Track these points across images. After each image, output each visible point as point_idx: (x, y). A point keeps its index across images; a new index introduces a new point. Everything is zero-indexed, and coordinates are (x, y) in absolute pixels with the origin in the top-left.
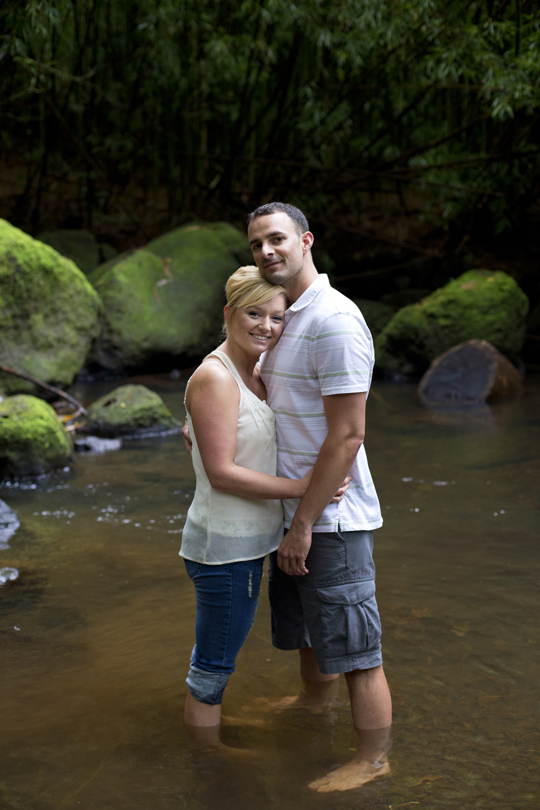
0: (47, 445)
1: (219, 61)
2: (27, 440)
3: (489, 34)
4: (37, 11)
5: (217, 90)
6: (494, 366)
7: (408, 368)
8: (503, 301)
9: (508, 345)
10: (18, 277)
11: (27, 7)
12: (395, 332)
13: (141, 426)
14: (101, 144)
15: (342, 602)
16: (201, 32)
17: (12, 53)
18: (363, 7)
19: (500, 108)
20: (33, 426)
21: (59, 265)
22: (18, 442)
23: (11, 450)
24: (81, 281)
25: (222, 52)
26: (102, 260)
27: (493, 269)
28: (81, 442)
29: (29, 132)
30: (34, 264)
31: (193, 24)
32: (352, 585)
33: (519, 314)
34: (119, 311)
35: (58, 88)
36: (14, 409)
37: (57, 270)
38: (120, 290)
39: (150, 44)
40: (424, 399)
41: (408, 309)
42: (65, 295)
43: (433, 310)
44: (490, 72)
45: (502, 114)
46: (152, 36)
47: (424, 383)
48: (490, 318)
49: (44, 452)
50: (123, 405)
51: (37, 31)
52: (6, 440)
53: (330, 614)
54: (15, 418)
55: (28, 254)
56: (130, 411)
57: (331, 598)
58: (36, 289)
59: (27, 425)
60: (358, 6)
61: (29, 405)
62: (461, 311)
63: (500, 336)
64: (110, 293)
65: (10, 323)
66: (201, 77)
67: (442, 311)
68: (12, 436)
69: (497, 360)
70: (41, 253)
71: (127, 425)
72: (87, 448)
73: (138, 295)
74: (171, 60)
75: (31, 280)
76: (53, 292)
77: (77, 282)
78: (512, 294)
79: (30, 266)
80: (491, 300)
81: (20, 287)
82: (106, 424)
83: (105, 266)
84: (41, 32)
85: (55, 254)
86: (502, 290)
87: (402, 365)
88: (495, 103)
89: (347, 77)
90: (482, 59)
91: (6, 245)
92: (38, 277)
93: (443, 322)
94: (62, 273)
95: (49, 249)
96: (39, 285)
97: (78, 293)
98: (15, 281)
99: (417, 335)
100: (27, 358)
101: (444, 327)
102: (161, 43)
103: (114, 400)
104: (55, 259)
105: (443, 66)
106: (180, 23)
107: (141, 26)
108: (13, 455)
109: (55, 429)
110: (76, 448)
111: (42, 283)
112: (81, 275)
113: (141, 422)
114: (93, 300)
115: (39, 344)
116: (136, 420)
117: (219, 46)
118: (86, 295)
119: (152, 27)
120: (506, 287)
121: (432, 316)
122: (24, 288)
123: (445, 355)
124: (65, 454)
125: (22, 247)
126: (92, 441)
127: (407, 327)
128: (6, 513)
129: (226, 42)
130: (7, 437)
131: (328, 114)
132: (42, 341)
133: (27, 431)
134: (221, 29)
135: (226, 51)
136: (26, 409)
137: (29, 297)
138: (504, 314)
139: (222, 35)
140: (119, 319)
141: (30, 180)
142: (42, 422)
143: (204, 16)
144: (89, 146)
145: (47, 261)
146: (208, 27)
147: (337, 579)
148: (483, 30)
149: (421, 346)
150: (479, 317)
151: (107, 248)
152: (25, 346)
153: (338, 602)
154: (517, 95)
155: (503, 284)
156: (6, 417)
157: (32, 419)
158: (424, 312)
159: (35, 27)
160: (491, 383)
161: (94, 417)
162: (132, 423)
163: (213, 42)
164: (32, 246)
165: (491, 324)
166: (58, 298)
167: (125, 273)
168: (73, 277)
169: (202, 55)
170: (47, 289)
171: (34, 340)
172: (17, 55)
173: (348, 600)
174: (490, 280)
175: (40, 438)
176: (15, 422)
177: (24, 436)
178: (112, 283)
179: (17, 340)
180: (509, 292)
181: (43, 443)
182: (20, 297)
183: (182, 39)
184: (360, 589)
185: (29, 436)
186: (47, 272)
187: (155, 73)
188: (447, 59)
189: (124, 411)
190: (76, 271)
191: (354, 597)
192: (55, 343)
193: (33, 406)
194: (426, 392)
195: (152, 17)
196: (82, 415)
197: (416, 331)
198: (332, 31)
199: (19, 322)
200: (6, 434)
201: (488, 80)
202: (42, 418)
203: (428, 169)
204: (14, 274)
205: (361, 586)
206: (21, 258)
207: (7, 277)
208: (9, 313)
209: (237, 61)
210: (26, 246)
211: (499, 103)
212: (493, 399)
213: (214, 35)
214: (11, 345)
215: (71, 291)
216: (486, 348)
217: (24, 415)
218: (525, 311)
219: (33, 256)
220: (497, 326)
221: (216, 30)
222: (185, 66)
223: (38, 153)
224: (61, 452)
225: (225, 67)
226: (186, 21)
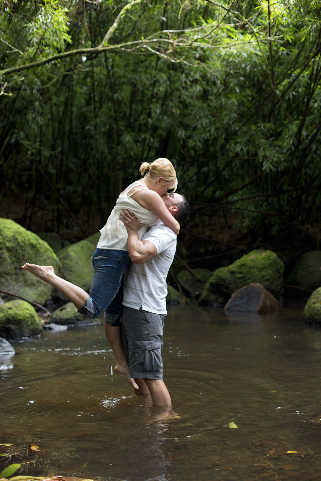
0: (30, 323)
1: (127, 146)
2: (20, 319)
3: (261, 129)
4: (32, 118)
5: (127, 161)
6: (263, 295)
7: (221, 300)
8: (270, 265)
9: (273, 287)
10: (18, 248)
11: (27, 116)
12: (214, 281)
13: (78, 320)
14: (65, 189)
15: (144, 348)
16: (119, 130)
17: (19, 138)
18: (200, 118)
19: (266, 166)
20: (23, 313)
21: (39, 243)
22: (15, 320)
23: (12, 324)
24: (51, 252)
25: (129, 141)
26: (63, 246)
27: (266, 249)
28: (47, 326)
29: (27, 185)
30: (27, 242)
31: (115, 126)
32: (150, 342)
33: (279, 272)
34: (70, 271)
35: (42, 160)
36: (14, 305)
37: (38, 246)
38: (71, 260)
39: (92, 137)
40: (227, 313)
41: (221, 269)
42: (42, 259)
43: (233, 269)
44: (262, 148)
45: (268, 169)
46: (93, 133)
47: (227, 306)
48: (263, 273)
49: (29, 325)
50: (69, 310)
51: (32, 127)
52: (10, 319)
53: (138, 352)
54: (15, 309)
55: (24, 237)
56: (73, 312)
57: (140, 346)
58: (28, 255)
59: (20, 312)
60: (198, 117)
61: (21, 304)
62: (248, 270)
63: (268, 283)
64: (66, 262)
65: (14, 272)
66: (118, 154)
67: (238, 270)
68: (13, 317)
69: (264, 293)
70: (30, 237)
71: (71, 319)
72: (50, 329)
73: (81, 263)
74: (102, 145)
75: (25, 250)
76: (36, 257)
77: (49, 252)
78: (275, 261)
79: (24, 243)
80: (264, 264)
81: (19, 253)
82: (60, 319)
83: (64, 249)
84: (34, 129)
85: (38, 238)
86: (269, 259)
87: (217, 298)
88: (264, 164)
89: (195, 154)
90: (259, 142)
91: (13, 232)
92: (28, 249)
93: (238, 275)
94: (41, 248)
95: (34, 235)
96: (29, 253)
97: (49, 258)
98: (17, 250)
99: (225, 282)
100: (22, 290)
101: (239, 278)
102: (97, 136)
103: (65, 308)
104: (37, 240)
105: (238, 145)
106: (108, 127)
107: (87, 128)
108: (13, 327)
109: (34, 315)
110: (45, 328)
111: (30, 252)
112: (51, 249)
113: (78, 318)
114: (56, 262)
115: (28, 283)
116: (76, 317)
117: (127, 138)
118: (53, 259)
119: (92, 128)
120: (272, 258)
121: (233, 272)
122: (21, 254)
123: (238, 291)
124: (39, 328)
125: (21, 233)
126: (53, 325)
127: (220, 278)
128: (8, 346)
129: (131, 136)
130: (10, 318)
131: (184, 173)
132: (29, 282)
133: (21, 315)
134: (129, 129)
135: (131, 141)
136: (20, 305)
137: (24, 259)
138: (270, 272)
139: (129, 132)
140: (71, 275)
141: (26, 209)
142: (28, 312)
143: (121, 123)
144: (58, 190)
145: (33, 241)
146: (123, 128)
147: (144, 338)
148: (258, 127)
149: (227, 288)
150: (257, 273)
151: (65, 241)
152: (21, 284)
153: (142, 348)
154: (275, 159)
155: (270, 256)
156: (10, 309)
157: (23, 310)
158: (229, 271)
159: (31, 126)
160: (261, 304)
161: (54, 316)
162: (74, 318)
163: (124, 136)
164: (26, 233)
165: (264, 276)
166: (39, 260)
167: (74, 251)
168: (47, 249)
169: (119, 143)
170: (33, 255)
171: (26, 281)
172: (21, 139)
173: (147, 347)
174: (264, 254)
175: (26, 319)
176: (14, 311)
177: (18, 318)
178: (67, 257)
179: (17, 280)
180: (273, 260)
181: (28, 322)
182: (19, 259)
183: (109, 134)
184: (153, 344)
185: (21, 317)
186: (33, 246)
187: (94, 152)
188: (240, 142)
189: (69, 313)
190: (48, 247)
191: (150, 347)
192: (36, 283)
193: (24, 304)
194: (228, 310)
195: (93, 123)
196: (49, 316)
197: (224, 280)
198: (186, 130)
199: (18, 271)
200: (10, 316)
201: (261, 152)
202: (28, 309)
203: (237, 201)
204: (16, 247)
205: (154, 343)
206: (20, 239)
207: (13, 248)
208: (13, 267)
209: (137, 146)
210: (23, 233)
211: (266, 164)
212: (262, 312)
213: (126, 132)
214: (13, 283)
215: (45, 257)
216: (259, 287)
217: (19, 308)
218: (282, 270)
219: (26, 238)
220: (267, 278)
221: (126, 130)
222: (110, 148)
223: (31, 194)
224: (37, 327)
225: (131, 149)
226: (110, 125)
